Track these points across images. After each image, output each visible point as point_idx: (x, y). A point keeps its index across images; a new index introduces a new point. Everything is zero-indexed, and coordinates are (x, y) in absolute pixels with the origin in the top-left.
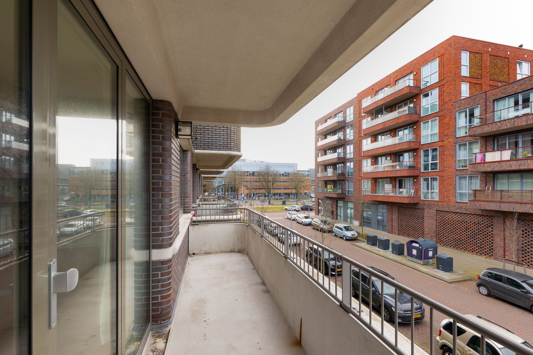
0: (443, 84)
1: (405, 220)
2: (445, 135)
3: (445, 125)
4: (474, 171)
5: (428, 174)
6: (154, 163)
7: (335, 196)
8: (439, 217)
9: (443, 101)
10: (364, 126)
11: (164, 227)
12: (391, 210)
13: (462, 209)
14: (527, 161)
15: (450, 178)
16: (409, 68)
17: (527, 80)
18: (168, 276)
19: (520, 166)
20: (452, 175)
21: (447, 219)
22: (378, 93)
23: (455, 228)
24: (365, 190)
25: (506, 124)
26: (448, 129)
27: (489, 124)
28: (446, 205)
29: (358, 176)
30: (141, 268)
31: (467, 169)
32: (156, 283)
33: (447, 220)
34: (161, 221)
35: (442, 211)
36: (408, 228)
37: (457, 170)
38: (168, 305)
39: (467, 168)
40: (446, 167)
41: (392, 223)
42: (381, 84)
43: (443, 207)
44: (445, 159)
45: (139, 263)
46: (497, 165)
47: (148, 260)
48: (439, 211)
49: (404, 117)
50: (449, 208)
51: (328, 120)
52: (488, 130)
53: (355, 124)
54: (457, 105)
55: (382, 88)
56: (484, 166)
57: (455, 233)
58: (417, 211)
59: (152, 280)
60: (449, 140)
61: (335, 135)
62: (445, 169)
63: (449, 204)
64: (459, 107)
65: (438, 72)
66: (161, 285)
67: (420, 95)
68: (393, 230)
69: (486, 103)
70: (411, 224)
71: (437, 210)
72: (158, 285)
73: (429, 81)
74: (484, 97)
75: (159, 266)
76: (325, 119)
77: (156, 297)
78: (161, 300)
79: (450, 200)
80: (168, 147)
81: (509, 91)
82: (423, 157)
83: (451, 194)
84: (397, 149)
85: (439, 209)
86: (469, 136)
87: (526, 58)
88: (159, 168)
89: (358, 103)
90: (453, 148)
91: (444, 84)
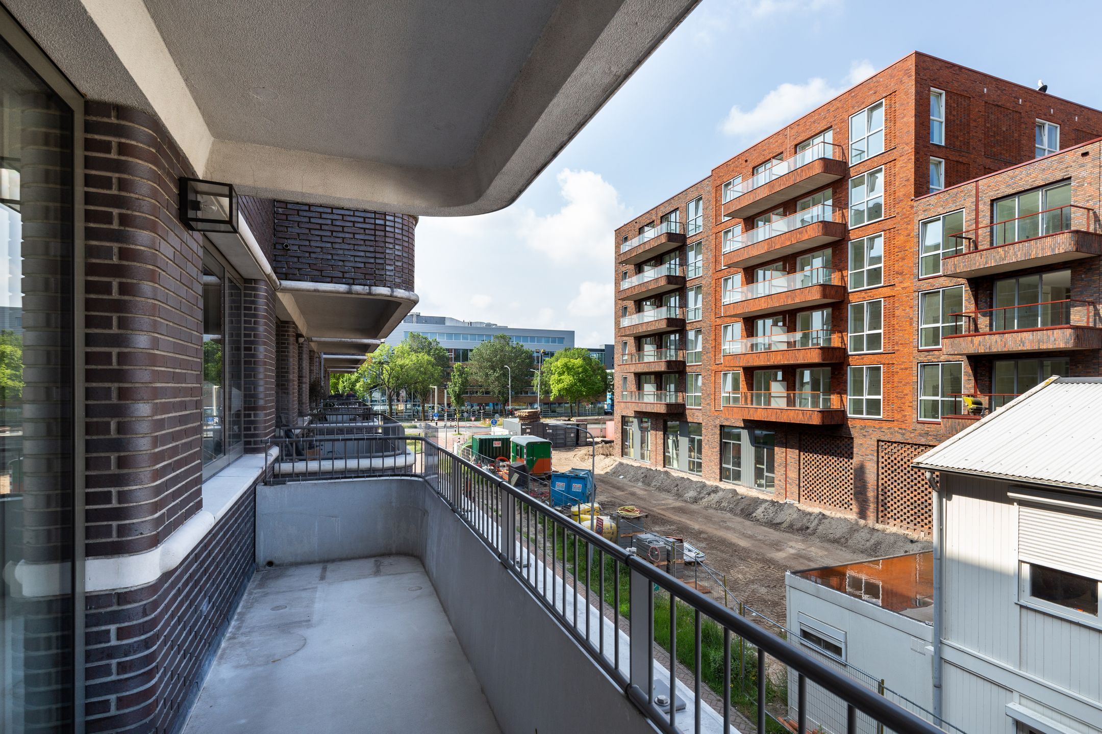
0: (893, 158)
1: (813, 463)
2: (897, 273)
3: (896, 250)
4: (952, 353)
5: (863, 359)
6: (93, 296)
7: (662, 409)
8: (883, 454)
9: (893, 197)
10: (728, 247)
11: (126, 488)
12: (784, 441)
13: (930, 438)
14: (1053, 333)
15: (906, 369)
16: (825, 118)
17: (1055, 160)
18: (143, 637)
19: (1039, 343)
20: (910, 362)
21: (899, 459)
22: (757, 170)
23: (916, 479)
24: (728, 395)
25: (1015, 252)
26: (903, 259)
27: (983, 251)
28: (897, 429)
29: (712, 362)
30: (47, 617)
31: (940, 350)
32: (101, 659)
33: (899, 462)
34: (117, 471)
35: (889, 442)
36: (820, 481)
37: (919, 351)
38: (144, 721)
39: (940, 347)
40: (897, 343)
41: (786, 471)
42: (765, 150)
43: (891, 434)
44: (897, 327)
45: (39, 602)
46: (996, 341)
47: (69, 591)
48: (883, 441)
49: (813, 229)
50: (903, 434)
51: (646, 229)
52: (980, 265)
53: (707, 240)
54: (920, 208)
55: (767, 158)
56: (972, 342)
57: (915, 490)
58: (838, 442)
59: (86, 651)
60: (905, 285)
61: (661, 264)
62: (896, 348)
63: (903, 426)
64: (924, 211)
65: (884, 131)
66: (119, 664)
67: (847, 180)
68: (788, 485)
69: (977, 206)
70: (825, 472)
71: (878, 441)
72: (109, 665)
73: (866, 150)
74: (974, 191)
75: (109, 609)
76: (638, 226)
77: (99, 702)
78: (118, 709)
79: (905, 416)
80: (142, 248)
81: (1021, 183)
82: (853, 321)
83: (907, 404)
84: (797, 300)
85: (883, 438)
86: (944, 276)
87: (1051, 115)
88: (111, 311)
89: (714, 191)
90: (912, 301)
91: (895, 160)
